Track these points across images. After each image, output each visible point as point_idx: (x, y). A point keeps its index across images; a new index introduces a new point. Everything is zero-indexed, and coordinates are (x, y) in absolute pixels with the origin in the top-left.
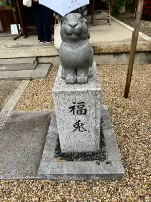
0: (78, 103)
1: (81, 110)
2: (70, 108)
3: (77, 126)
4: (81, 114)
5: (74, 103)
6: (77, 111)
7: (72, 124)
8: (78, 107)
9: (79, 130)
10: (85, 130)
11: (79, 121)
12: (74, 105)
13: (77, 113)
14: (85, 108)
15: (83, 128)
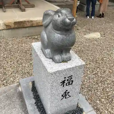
0: (68, 77)
1: (69, 82)
2: (61, 83)
3: (64, 95)
5: (65, 78)
6: (66, 84)
7: (61, 96)
8: (68, 80)
9: (66, 98)
10: (70, 96)
11: (67, 91)
12: (65, 79)
14: (72, 80)
15: (69, 95)
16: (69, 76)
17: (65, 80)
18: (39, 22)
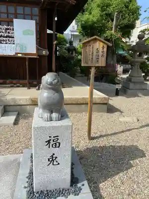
0: (54, 137)
1: (56, 145)
2: (46, 142)
3: (51, 160)
4: (56, 147)
5: (50, 137)
7: (47, 160)
8: (53, 140)
9: (53, 164)
10: (59, 164)
11: (54, 154)
12: (50, 138)
13: (52, 146)
14: (58, 141)
15: (57, 162)
16: (54, 135)
17: (50, 140)
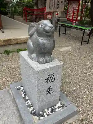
1: (52, 79)
2: (46, 80)
3: (48, 91)
4: (52, 82)
6: (50, 81)
7: (46, 92)
8: (51, 77)
9: (50, 93)
10: (53, 92)
11: (50, 86)
12: (49, 76)
14: (54, 77)
16: (51, 74)
18: (23, 40)
